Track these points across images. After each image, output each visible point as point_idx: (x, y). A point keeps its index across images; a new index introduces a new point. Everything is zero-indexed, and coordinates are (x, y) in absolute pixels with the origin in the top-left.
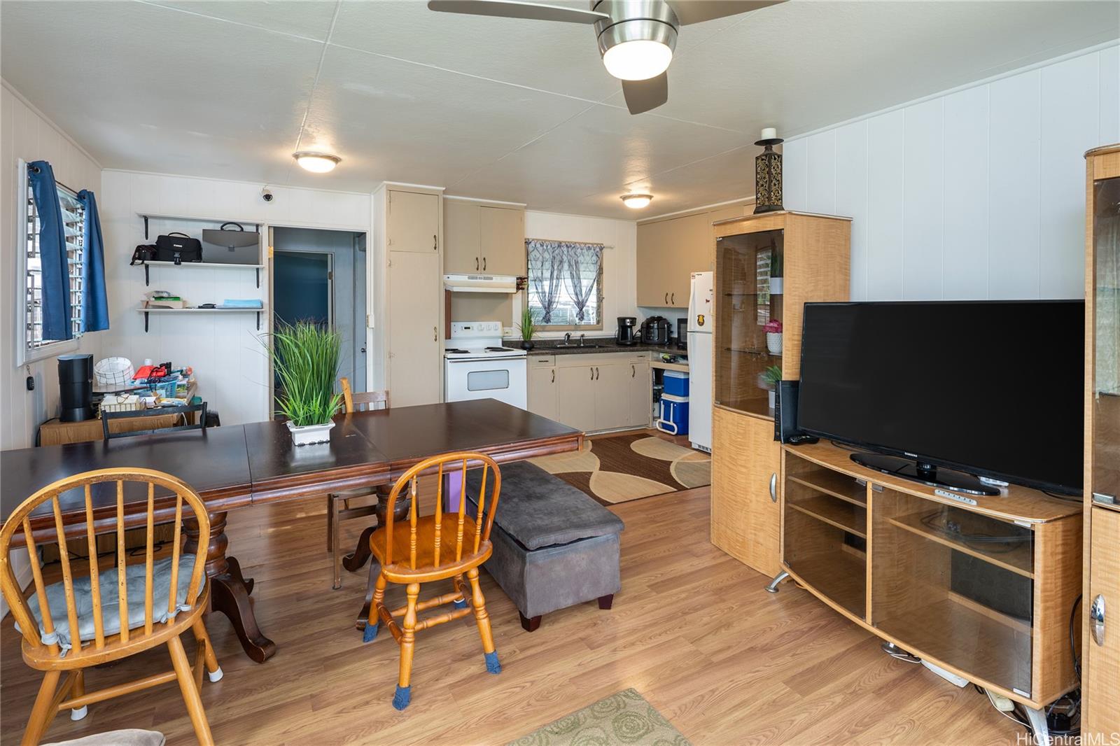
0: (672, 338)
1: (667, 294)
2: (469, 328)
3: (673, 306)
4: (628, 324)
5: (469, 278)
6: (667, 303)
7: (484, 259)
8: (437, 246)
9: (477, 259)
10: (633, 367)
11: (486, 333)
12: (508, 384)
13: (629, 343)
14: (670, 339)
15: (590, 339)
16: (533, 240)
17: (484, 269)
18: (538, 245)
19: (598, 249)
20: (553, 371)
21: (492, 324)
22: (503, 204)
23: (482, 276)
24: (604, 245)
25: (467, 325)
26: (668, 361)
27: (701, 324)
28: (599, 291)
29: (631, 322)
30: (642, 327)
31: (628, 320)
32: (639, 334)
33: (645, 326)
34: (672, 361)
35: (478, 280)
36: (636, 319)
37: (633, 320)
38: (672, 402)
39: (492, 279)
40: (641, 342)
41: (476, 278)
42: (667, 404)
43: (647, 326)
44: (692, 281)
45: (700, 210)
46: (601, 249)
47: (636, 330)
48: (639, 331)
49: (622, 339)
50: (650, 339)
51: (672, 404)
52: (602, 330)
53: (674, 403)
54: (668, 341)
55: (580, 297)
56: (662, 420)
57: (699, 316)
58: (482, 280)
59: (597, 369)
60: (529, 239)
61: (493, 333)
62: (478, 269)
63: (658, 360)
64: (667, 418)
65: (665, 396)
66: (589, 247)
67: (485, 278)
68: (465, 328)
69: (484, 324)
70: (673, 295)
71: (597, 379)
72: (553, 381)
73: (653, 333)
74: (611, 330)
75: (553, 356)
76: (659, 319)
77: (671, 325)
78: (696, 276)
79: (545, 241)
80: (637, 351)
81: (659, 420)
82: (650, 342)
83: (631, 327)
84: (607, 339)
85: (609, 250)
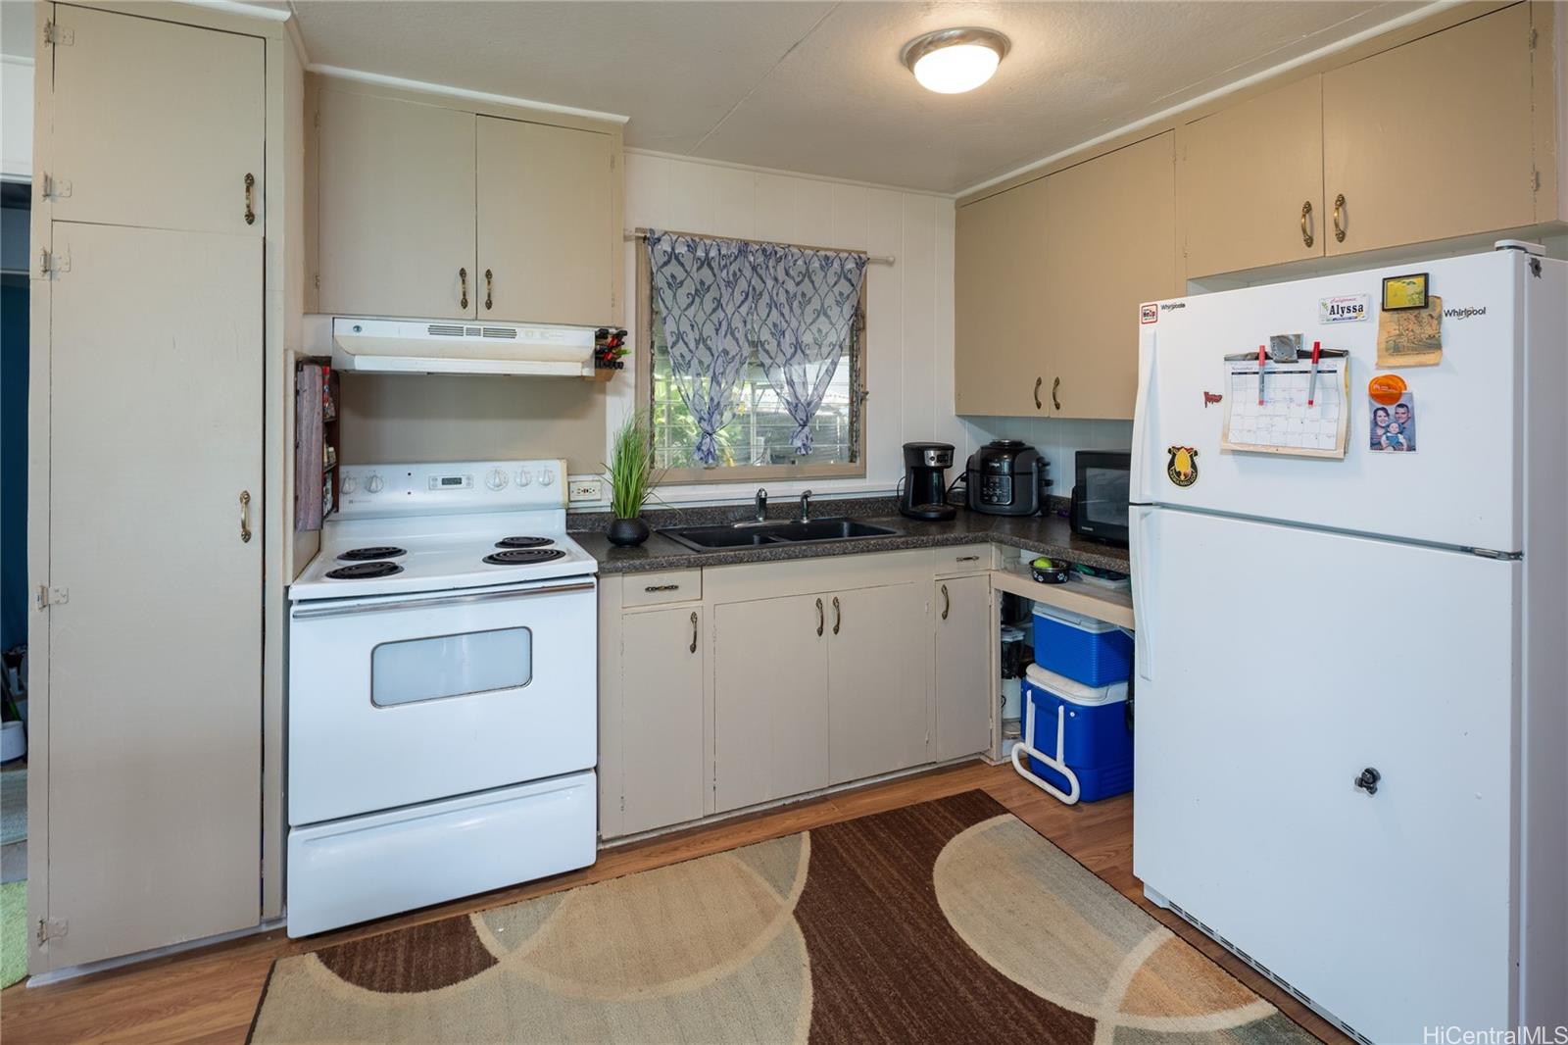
0: (1049, 497)
1: (1039, 382)
2: (457, 481)
3: (1055, 414)
4: (933, 464)
5: (433, 330)
6: (1039, 406)
7: (489, 274)
8: (258, 211)
9: (463, 273)
10: (944, 589)
11: (511, 495)
12: (531, 677)
13: (933, 515)
14: (1047, 503)
15: (829, 503)
16: (666, 233)
17: (489, 305)
18: (681, 249)
19: (850, 265)
20: (694, 617)
21: (536, 468)
22: (566, 115)
23: (480, 326)
24: (869, 255)
25: (451, 470)
26: (1050, 579)
27: (1184, 479)
28: (856, 374)
29: (940, 459)
30: (968, 470)
31: (932, 453)
32: (961, 485)
33: (977, 467)
34: (1061, 577)
35: (466, 338)
36: (952, 448)
37: (946, 453)
38: (1063, 702)
39: (512, 334)
40: (967, 508)
41: (459, 331)
42: (1047, 704)
43: (983, 466)
44: (1146, 331)
45: (1152, 125)
46: (861, 263)
47: (954, 475)
48: (962, 478)
49: (914, 504)
50: (990, 502)
51: (1061, 709)
52: (863, 476)
53: (1069, 707)
54: (1039, 507)
55: (799, 390)
56: (1028, 746)
57: (1173, 452)
58: (481, 339)
59: (836, 602)
60: (652, 231)
61: (534, 494)
62: (465, 304)
63: (1016, 569)
64: (1045, 742)
65: (1036, 675)
66: (827, 258)
67: (488, 333)
68: (446, 482)
69: (509, 468)
70: (1057, 382)
71: (836, 630)
72: (693, 649)
73: (1001, 486)
74: (885, 477)
75: (695, 574)
76: (1016, 448)
77: (1048, 464)
78: (1161, 313)
79: (702, 237)
80: (957, 542)
81: (1020, 745)
82: (988, 508)
83: (939, 470)
84: (877, 500)
85: (883, 268)
